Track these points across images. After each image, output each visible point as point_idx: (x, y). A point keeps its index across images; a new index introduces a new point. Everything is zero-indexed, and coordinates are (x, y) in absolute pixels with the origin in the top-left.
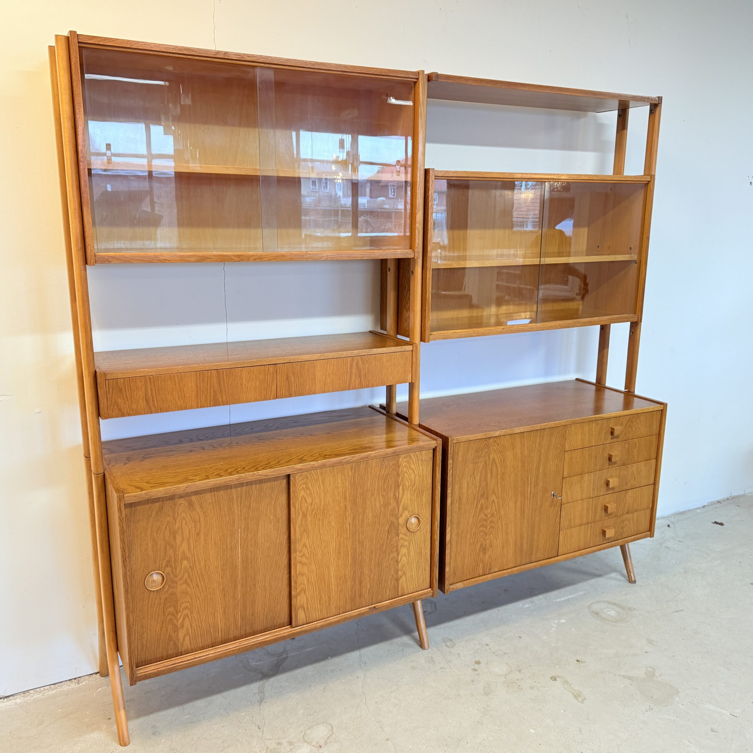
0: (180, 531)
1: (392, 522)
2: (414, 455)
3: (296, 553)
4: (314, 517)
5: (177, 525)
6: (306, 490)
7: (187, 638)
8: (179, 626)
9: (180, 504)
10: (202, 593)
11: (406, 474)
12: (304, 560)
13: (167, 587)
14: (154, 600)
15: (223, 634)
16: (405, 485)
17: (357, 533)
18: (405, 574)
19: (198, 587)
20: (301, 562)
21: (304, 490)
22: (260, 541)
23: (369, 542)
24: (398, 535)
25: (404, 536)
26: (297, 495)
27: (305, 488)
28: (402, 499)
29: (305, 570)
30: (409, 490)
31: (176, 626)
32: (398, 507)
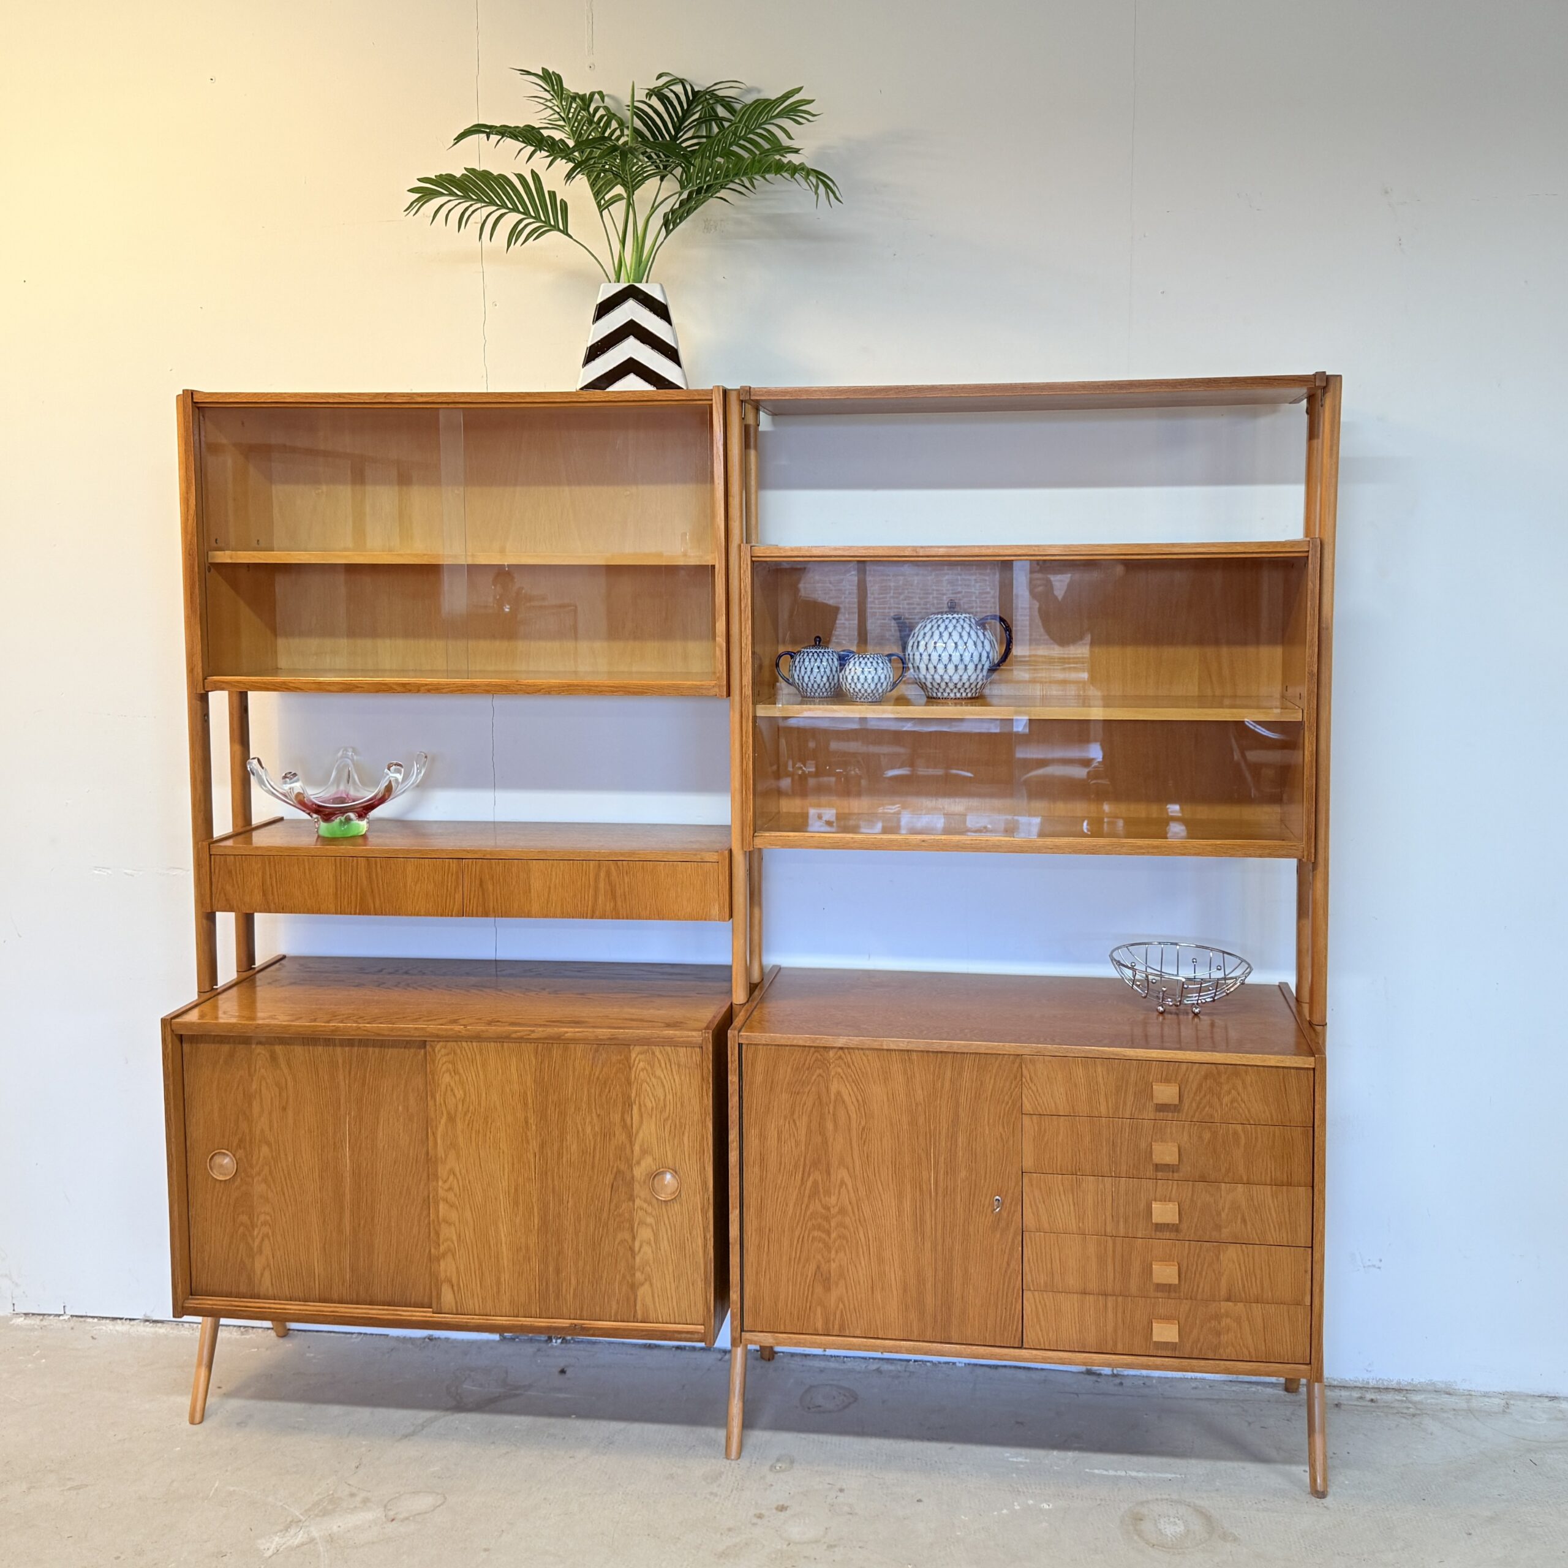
0: (257, 1096)
2: (660, 1052)
3: (437, 1181)
4: (468, 1125)
5: (254, 1087)
6: (453, 1074)
7: (267, 1274)
8: (255, 1249)
9: (259, 1054)
10: (290, 1207)
11: (645, 1085)
12: (451, 1196)
13: (239, 1179)
14: (220, 1195)
15: (322, 1286)
16: (645, 1106)
17: (549, 1174)
18: (648, 1279)
19: (284, 1194)
20: (446, 1200)
21: (450, 1074)
22: (382, 1145)
23: (572, 1195)
24: (631, 1198)
25: (645, 1205)
26: (438, 1080)
27: (452, 1070)
28: (637, 1132)
29: (454, 1216)
31: (251, 1249)
32: (632, 1144)
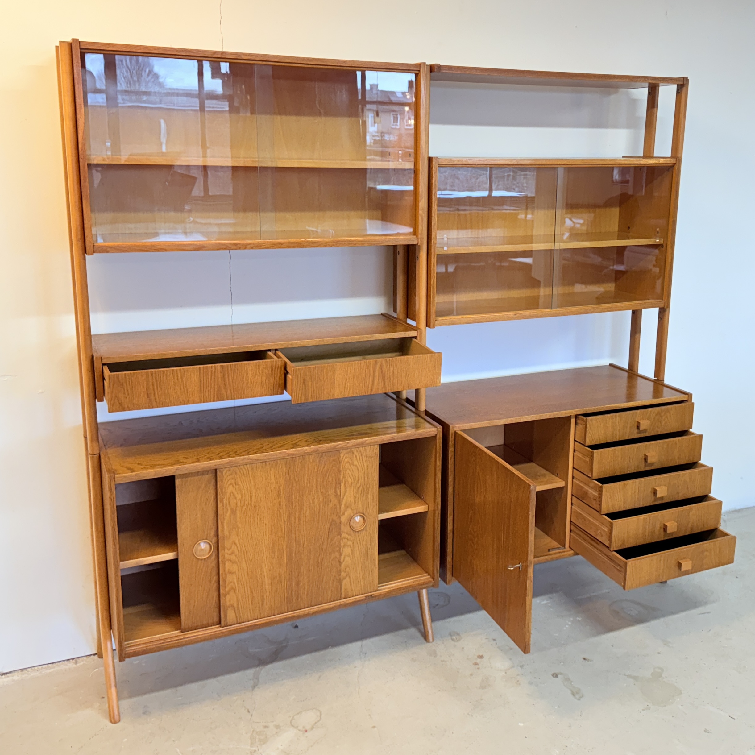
1: (333, 520)
2: (357, 451)
3: (224, 551)
4: (244, 513)
11: (348, 471)
12: (233, 557)
16: (348, 482)
17: (293, 531)
18: (348, 575)
20: (230, 560)
21: (233, 486)
23: (306, 540)
24: (340, 534)
25: (347, 536)
26: (225, 491)
27: (234, 483)
28: (343, 498)
29: (235, 568)
30: (352, 488)
32: (340, 505)
